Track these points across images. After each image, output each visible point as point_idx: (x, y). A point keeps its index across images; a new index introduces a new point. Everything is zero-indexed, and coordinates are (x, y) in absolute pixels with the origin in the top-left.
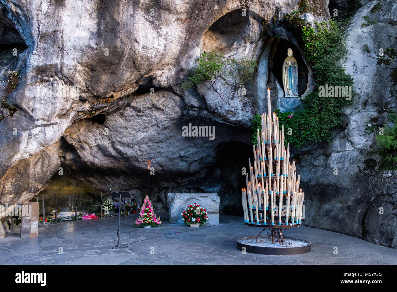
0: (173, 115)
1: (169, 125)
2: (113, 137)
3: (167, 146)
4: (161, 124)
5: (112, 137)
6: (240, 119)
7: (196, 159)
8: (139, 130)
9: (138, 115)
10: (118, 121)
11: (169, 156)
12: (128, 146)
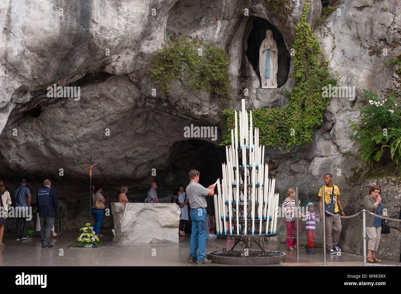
0: (124, 107)
1: (118, 119)
2: (48, 133)
3: (112, 144)
4: (109, 118)
5: (46, 134)
6: (207, 113)
7: (145, 161)
8: (81, 125)
9: (82, 107)
10: (57, 113)
11: (113, 157)
12: (66, 144)
